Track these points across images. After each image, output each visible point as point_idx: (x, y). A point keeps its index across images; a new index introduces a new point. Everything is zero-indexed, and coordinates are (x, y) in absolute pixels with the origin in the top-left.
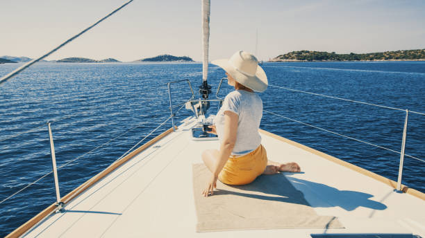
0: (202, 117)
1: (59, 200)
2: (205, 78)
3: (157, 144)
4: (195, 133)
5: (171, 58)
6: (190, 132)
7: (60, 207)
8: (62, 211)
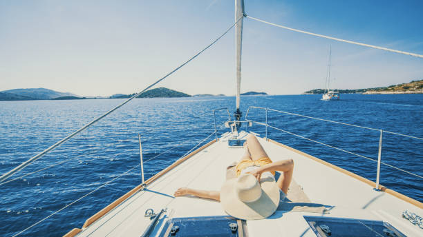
0: (236, 133)
1: (143, 182)
2: (238, 107)
3: (205, 150)
4: (231, 143)
5: (254, 93)
6: (227, 143)
7: (144, 187)
8: (145, 189)
